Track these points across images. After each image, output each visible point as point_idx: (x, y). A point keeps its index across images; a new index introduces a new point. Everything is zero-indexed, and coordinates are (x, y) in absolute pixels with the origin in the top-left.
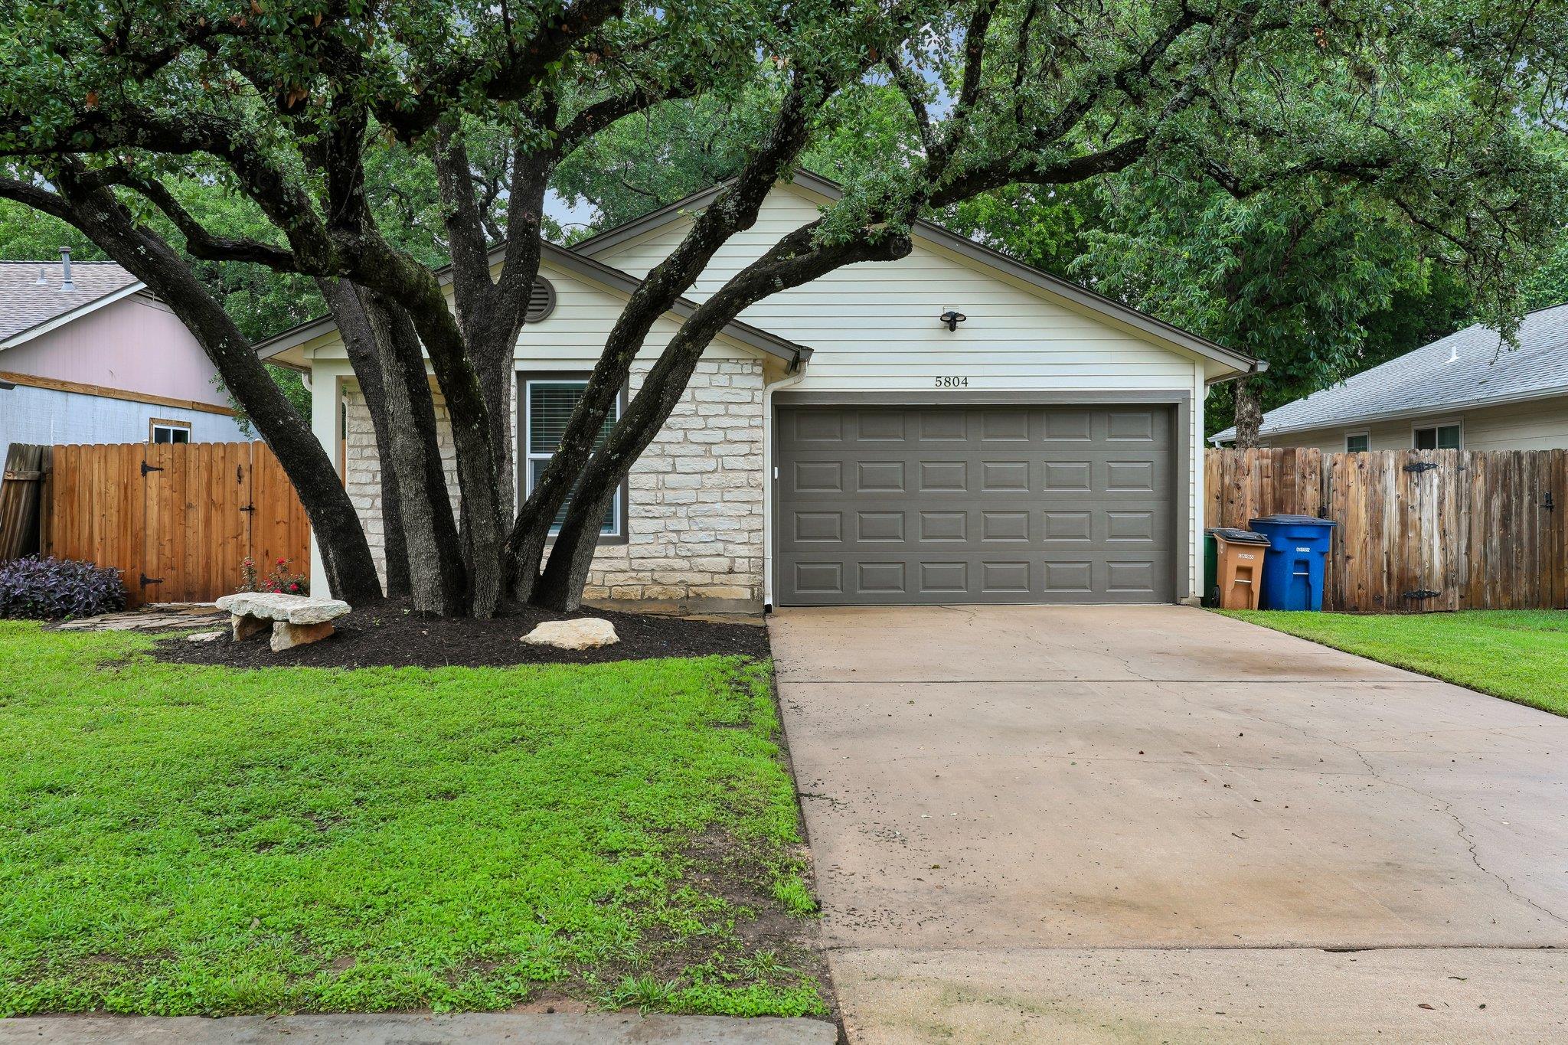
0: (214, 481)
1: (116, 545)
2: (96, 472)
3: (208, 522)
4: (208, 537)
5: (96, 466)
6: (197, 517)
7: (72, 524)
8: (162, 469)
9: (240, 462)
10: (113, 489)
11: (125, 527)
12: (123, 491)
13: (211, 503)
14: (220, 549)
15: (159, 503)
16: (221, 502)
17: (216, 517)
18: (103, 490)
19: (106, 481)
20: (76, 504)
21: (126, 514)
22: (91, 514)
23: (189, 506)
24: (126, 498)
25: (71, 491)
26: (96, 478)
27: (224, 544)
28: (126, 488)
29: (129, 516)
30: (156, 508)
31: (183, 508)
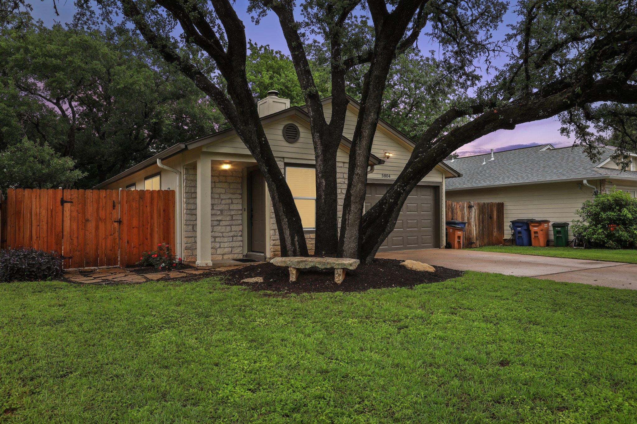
0: (100, 209)
1: (46, 240)
2: (34, 203)
3: (97, 228)
4: (97, 235)
5: (34, 200)
6: (91, 225)
7: (19, 230)
8: (72, 202)
9: (114, 199)
10: (44, 212)
11: (52, 231)
12: (50, 213)
13: (99, 219)
14: (104, 241)
15: (71, 219)
16: (104, 218)
17: (102, 226)
18: (38, 212)
19: (40, 208)
20: (22, 220)
21: (52, 224)
22: (31, 225)
23: (87, 220)
24: (52, 216)
25: (18, 214)
26: (34, 207)
27: (106, 238)
28: (52, 211)
29: (54, 226)
30: (69, 222)
31: (84, 221)
